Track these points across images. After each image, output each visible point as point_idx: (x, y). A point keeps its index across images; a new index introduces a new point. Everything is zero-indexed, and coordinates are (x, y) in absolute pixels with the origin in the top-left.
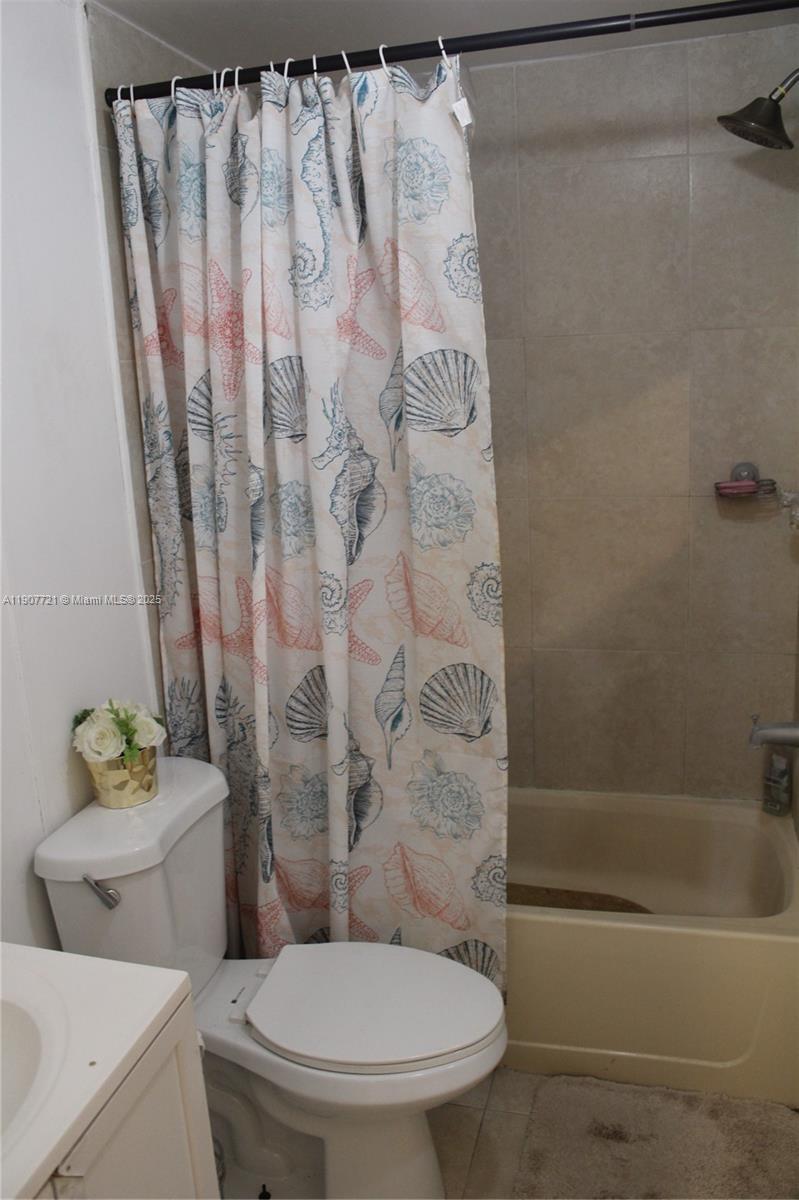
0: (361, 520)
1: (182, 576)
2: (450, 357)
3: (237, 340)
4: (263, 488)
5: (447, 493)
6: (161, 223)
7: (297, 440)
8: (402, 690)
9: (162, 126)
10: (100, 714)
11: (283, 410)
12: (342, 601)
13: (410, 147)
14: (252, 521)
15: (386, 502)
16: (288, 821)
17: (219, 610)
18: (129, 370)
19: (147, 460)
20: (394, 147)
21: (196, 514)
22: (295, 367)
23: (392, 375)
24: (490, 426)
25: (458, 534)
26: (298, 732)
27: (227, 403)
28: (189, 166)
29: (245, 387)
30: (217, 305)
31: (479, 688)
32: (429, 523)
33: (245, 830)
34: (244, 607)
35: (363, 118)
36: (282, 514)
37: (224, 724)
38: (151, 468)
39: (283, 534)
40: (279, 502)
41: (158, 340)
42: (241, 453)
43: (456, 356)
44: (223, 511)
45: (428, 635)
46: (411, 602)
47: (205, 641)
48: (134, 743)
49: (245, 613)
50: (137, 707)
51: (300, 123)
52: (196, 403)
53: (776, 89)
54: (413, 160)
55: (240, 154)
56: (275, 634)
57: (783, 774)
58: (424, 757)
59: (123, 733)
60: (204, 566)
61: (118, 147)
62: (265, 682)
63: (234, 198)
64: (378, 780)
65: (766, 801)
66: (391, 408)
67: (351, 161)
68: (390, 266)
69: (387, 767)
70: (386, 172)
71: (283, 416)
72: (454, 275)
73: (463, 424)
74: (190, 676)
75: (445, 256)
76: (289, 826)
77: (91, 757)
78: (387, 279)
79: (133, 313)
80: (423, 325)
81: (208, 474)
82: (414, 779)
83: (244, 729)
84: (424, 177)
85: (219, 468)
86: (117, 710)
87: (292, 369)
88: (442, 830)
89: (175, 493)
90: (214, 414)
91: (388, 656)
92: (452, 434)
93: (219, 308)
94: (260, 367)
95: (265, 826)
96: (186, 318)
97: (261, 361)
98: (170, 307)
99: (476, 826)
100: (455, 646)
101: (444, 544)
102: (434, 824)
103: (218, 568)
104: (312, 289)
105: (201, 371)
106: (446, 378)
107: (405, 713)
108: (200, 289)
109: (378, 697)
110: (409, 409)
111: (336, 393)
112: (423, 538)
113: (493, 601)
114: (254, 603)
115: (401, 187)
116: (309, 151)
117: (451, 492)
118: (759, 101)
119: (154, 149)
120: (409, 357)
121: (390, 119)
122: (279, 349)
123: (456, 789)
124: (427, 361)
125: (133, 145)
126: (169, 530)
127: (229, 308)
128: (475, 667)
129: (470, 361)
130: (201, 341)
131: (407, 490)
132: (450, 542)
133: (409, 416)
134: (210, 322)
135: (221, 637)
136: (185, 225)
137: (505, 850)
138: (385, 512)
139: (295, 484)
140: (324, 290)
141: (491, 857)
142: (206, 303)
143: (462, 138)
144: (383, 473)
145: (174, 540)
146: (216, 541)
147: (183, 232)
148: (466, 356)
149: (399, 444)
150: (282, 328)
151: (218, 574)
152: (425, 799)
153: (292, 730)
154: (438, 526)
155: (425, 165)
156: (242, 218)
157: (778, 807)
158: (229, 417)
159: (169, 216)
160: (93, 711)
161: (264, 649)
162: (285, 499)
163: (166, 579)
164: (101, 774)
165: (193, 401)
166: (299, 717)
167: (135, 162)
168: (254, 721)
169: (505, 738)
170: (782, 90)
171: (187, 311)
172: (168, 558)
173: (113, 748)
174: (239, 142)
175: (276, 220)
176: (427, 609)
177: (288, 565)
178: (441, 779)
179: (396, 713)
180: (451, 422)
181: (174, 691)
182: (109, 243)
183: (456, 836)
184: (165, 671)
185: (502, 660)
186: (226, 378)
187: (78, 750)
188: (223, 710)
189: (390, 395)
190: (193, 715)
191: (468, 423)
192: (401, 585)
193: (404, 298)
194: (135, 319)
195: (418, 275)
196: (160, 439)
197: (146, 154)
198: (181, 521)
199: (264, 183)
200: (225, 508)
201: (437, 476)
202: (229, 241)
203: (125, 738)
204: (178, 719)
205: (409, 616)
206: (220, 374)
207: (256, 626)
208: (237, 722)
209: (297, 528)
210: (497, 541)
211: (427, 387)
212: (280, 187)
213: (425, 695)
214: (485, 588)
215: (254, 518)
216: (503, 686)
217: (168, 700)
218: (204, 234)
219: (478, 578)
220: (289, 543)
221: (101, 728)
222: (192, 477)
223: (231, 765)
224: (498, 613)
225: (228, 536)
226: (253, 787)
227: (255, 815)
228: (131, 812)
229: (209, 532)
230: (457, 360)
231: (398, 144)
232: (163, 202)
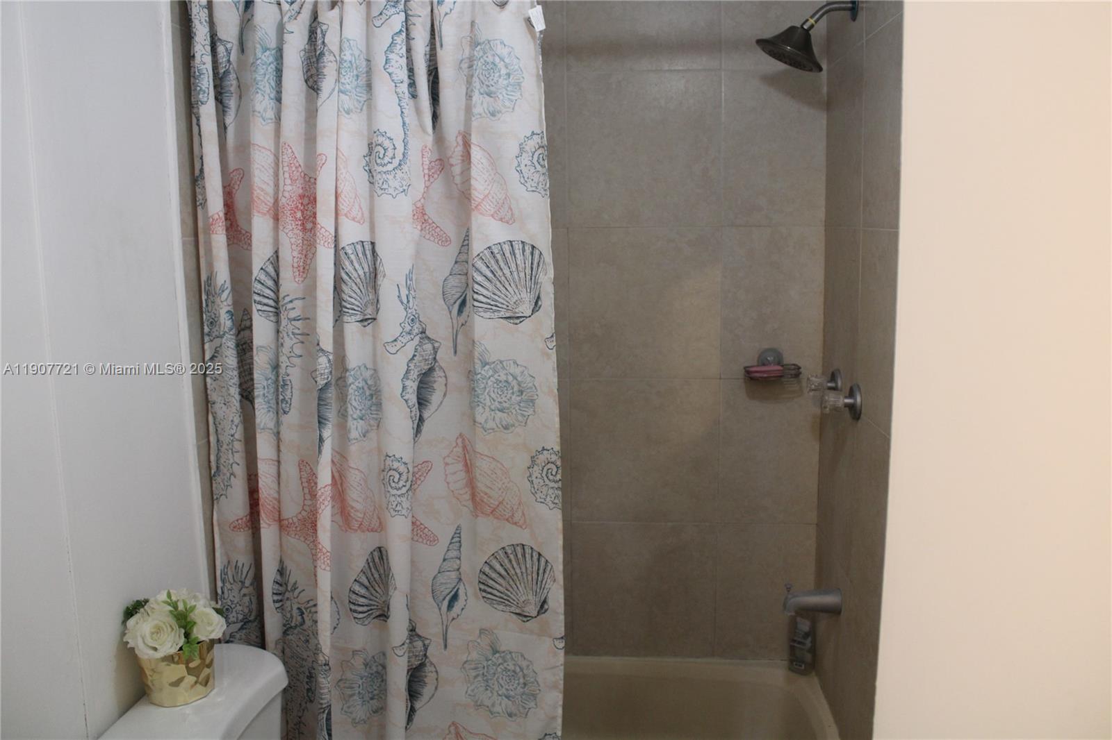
0: (422, 402)
1: (239, 458)
2: (518, 247)
3: (308, 222)
4: (331, 372)
5: (510, 378)
6: (232, 103)
7: (366, 323)
8: (458, 570)
9: (238, 9)
10: (155, 606)
11: (354, 295)
12: (408, 484)
13: (487, 47)
14: (319, 404)
15: (446, 385)
16: (349, 707)
17: (279, 493)
18: (191, 248)
19: (206, 339)
20: (470, 46)
21: (258, 396)
22: (368, 252)
23: (456, 262)
24: (553, 316)
25: (520, 418)
26: (361, 616)
27: (297, 285)
28: (265, 49)
29: (315, 270)
30: (288, 188)
31: (535, 568)
32: (493, 407)
33: (300, 717)
34: (306, 491)
35: (442, 15)
36: (349, 397)
37: (281, 608)
38: (210, 348)
39: (350, 418)
40: (346, 386)
41: (223, 219)
42: (308, 335)
43: (524, 247)
44: (288, 393)
45: (489, 515)
46: (471, 483)
47: (263, 525)
48: (193, 636)
49: (308, 497)
50: (195, 597)
51: (384, 17)
52: (263, 284)
53: (807, 20)
54: (490, 59)
55: (319, 42)
56: (338, 518)
57: (807, 635)
58: (480, 636)
59: (180, 627)
60: (264, 448)
61: (190, 26)
62: (328, 568)
63: (310, 84)
64: (434, 660)
65: (791, 661)
66: (455, 293)
67: (428, 56)
68: (460, 158)
69: (443, 647)
70: (461, 68)
71: (353, 300)
72: (525, 170)
73: (528, 313)
74: (244, 559)
75: (516, 151)
76: (351, 713)
77: (144, 653)
78: (457, 170)
79: (198, 190)
80: (492, 216)
81: (271, 355)
82: (469, 659)
83: (302, 614)
84: (500, 76)
85: (286, 350)
86: (176, 603)
87: (365, 254)
88: (497, 709)
89: (236, 373)
90: (281, 296)
91: (445, 536)
92: (518, 321)
93: (291, 191)
94: (332, 251)
95: (325, 716)
96: (256, 199)
97: (333, 246)
98: (236, 187)
99: (532, 704)
100: (514, 527)
101: (506, 428)
102: (488, 703)
103: (279, 451)
104: (390, 177)
105: (268, 252)
106: (514, 269)
107: (461, 593)
108: (271, 171)
109: (434, 578)
110: (476, 296)
111: (411, 280)
112: (486, 421)
113: (552, 484)
114: (319, 488)
115: (477, 84)
116: (392, 44)
117: (515, 378)
118: (792, 29)
119: (229, 29)
120: (477, 246)
121: (467, 19)
122: (352, 233)
123: (511, 667)
124: (496, 251)
125: (207, 25)
126: (228, 411)
127: (301, 191)
128: (532, 548)
129: (537, 253)
130: (271, 222)
131: (470, 375)
132: (513, 425)
133: (476, 304)
134: (280, 204)
135: (280, 520)
136: (259, 107)
137: (560, 728)
138: (445, 395)
139: (362, 368)
140: (402, 179)
141: (546, 735)
142: (277, 185)
143: (535, 42)
144: (444, 355)
145: (232, 421)
146: (278, 423)
147: (256, 113)
148: (533, 247)
149: (462, 330)
150: (355, 212)
151: (279, 456)
152: (480, 678)
153: (356, 615)
154: (501, 410)
155: (501, 65)
156: (319, 104)
157: (803, 667)
158: (296, 299)
159: (240, 97)
160: (146, 601)
161: (328, 534)
162: (353, 383)
163: (222, 461)
164: (153, 670)
165: (259, 282)
166: (362, 600)
167: (208, 42)
168: (315, 605)
169: (562, 617)
170: (812, 21)
171: (257, 192)
172: (225, 439)
173: (171, 643)
174: (319, 31)
175: (352, 107)
176: (488, 491)
177: (354, 448)
178: (496, 658)
179: (453, 593)
180: (517, 311)
181: (226, 574)
182: (177, 120)
183: (510, 715)
184: (218, 554)
185: (561, 542)
186: (296, 260)
187: (129, 646)
188: (280, 594)
189: (454, 281)
190: (247, 599)
191: (533, 312)
192: (460, 466)
193: (476, 190)
194: (199, 197)
195: (490, 168)
196: (222, 321)
197: (221, 34)
198: (241, 401)
199: (343, 71)
200: (289, 391)
201: (501, 362)
202: (304, 125)
203: (183, 631)
204: (230, 604)
205: (467, 497)
206: (289, 255)
207: (320, 511)
208: (295, 607)
209: (363, 412)
210: (558, 426)
211: (495, 276)
212: (357, 76)
213: (484, 573)
214: (545, 473)
215: (321, 401)
216: (561, 567)
217: (219, 584)
218: (278, 118)
219: (538, 461)
220: (355, 428)
221: (156, 622)
222: (255, 358)
223: (287, 650)
224: (557, 496)
225: (292, 418)
226: (310, 673)
227: (311, 701)
228: (188, 710)
229: (271, 413)
230: (524, 251)
231: (474, 43)
232: (234, 83)
